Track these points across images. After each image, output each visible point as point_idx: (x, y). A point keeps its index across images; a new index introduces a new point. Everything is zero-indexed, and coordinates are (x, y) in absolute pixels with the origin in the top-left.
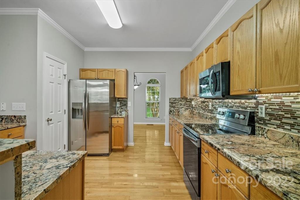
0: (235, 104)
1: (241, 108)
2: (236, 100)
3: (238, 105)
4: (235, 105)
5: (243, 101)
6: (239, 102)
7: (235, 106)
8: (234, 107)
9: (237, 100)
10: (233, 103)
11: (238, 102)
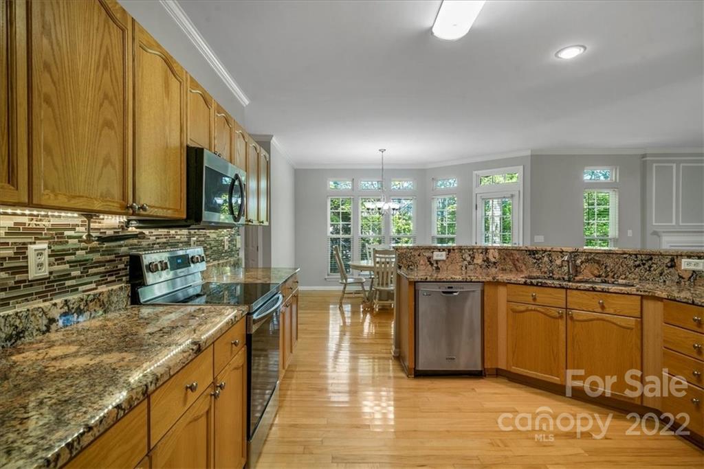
0: (159, 238)
1: (169, 246)
2: (160, 230)
3: (164, 240)
4: (158, 241)
5: (172, 232)
6: (166, 233)
7: (158, 244)
8: (155, 246)
9: (163, 230)
10: (154, 238)
11: (165, 235)
